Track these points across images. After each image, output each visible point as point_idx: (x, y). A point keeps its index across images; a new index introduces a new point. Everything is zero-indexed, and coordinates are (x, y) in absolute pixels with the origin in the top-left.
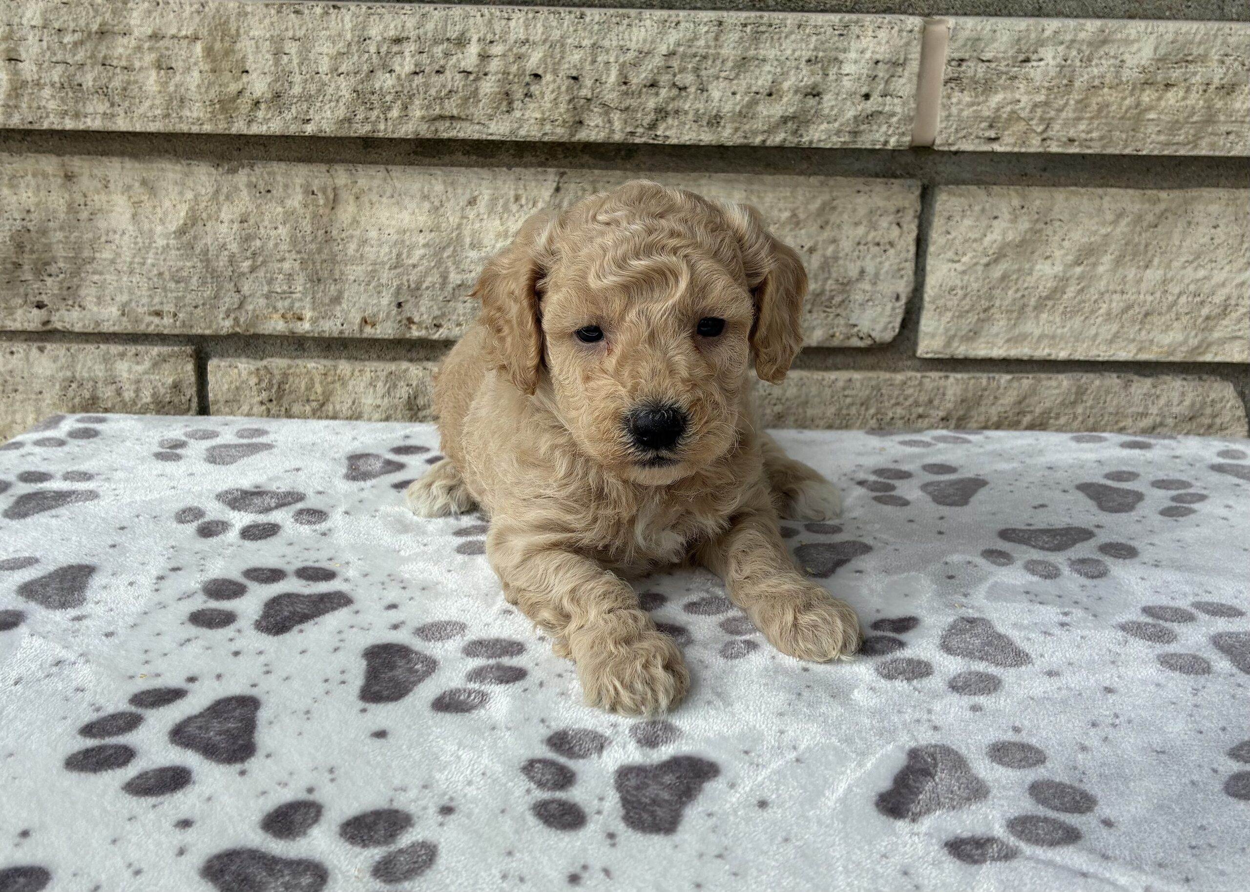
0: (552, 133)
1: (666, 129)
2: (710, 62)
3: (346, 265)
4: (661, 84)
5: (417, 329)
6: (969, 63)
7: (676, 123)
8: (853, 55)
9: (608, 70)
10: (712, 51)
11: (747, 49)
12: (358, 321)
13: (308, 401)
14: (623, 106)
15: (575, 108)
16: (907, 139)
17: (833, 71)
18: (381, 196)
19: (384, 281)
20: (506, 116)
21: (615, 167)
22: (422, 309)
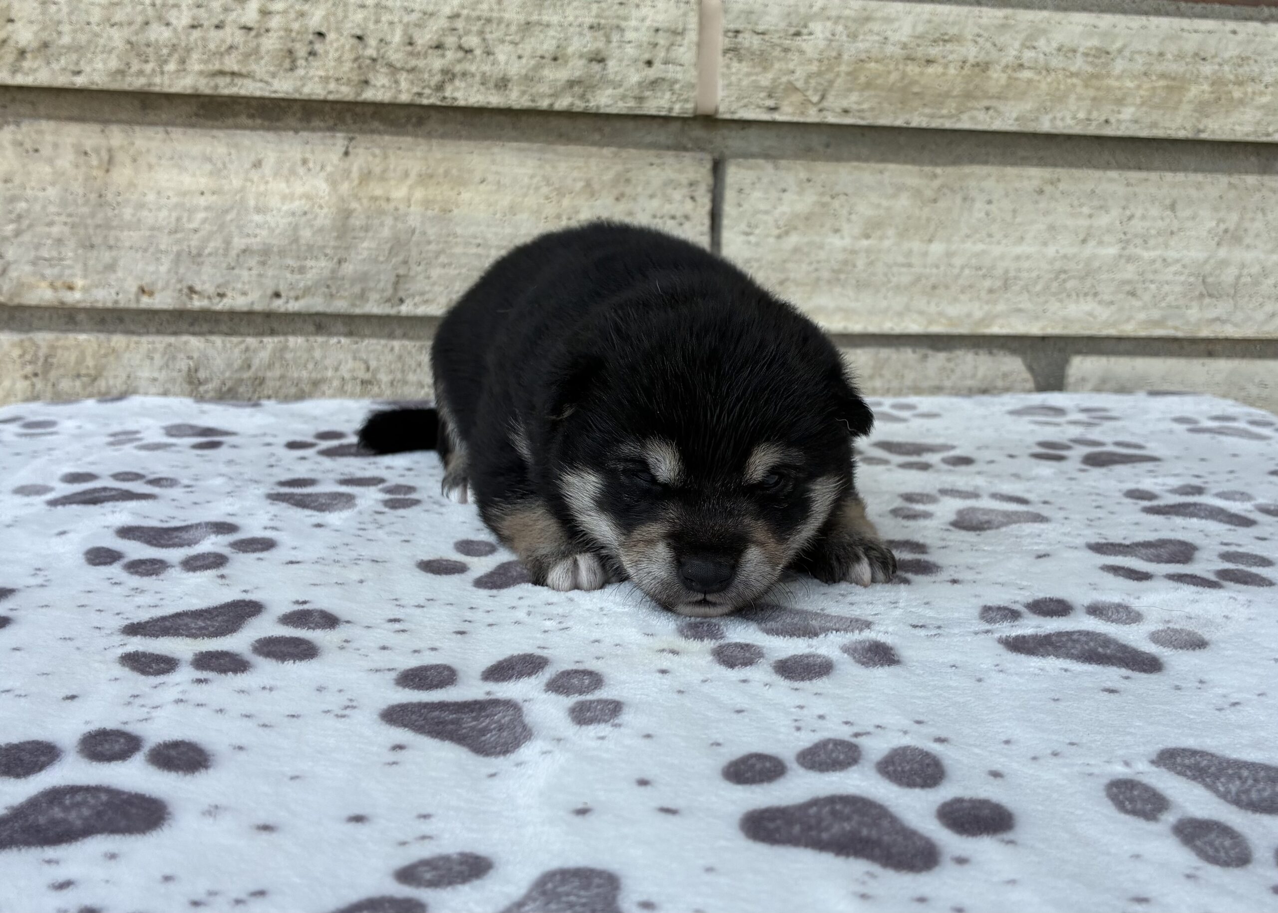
0: (338, 92)
1: (454, 90)
2: (495, 26)
3: (122, 231)
4: (447, 46)
5: (199, 300)
6: (747, 35)
7: (463, 85)
8: (633, 23)
9: (393, 31)
10: (495, 15)
11: (531, 14)
12: (134, 289)
13: (78, 376)
14: (409, 66)
15: (360, 67)
16: (690, 106)
17: (615, 37)
18: (160, 158)
19: (163, 247)
20: (290, 74)
21: (406, 134)
22: (205, 277)
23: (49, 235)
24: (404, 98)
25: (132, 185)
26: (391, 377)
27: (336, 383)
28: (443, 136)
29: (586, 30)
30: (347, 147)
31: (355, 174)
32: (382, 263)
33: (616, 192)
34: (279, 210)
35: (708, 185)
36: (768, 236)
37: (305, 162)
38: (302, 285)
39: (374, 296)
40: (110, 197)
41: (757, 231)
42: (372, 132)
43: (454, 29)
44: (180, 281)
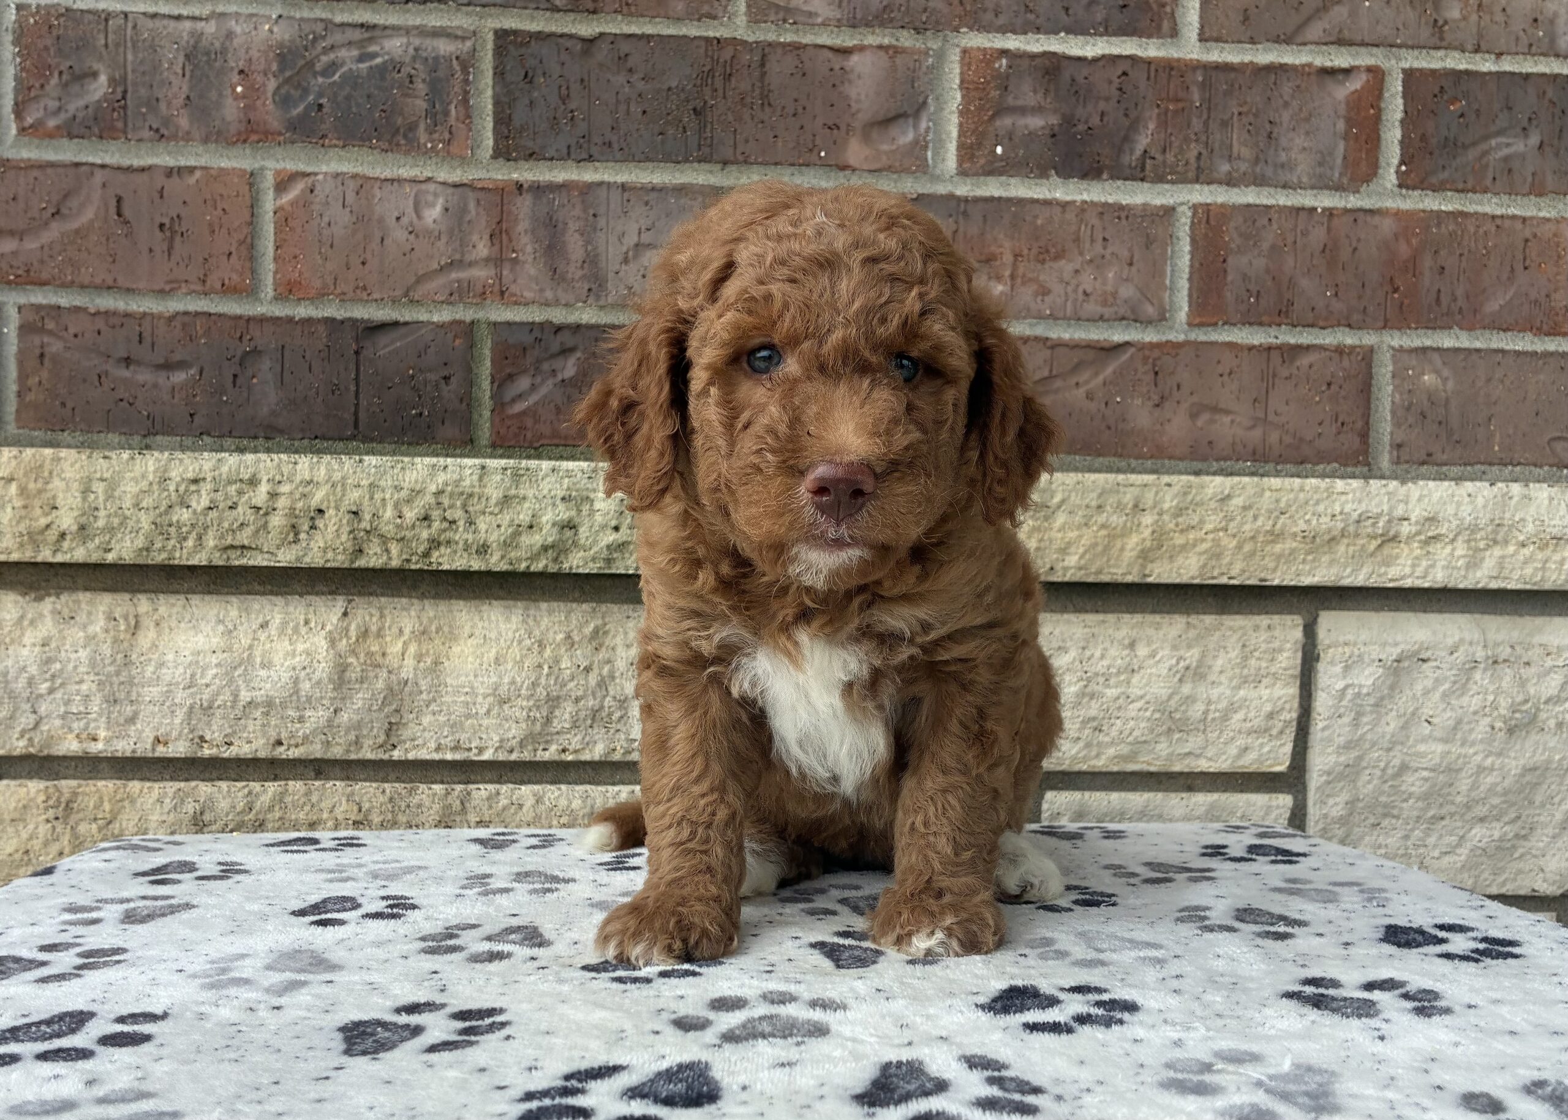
24: (395, 563)
25: (154, 646)
26: (381, 818)
27: (330, 824)
28: (437, 596)
29: (558, 502)
31: (353, 634)
34: (282, 665)
37: (307, 622)
38: (300, 734)
39: (368, 743)
40: (134, 656)
42: (371, 594)
43: (439, 504)
44: (192, 731)
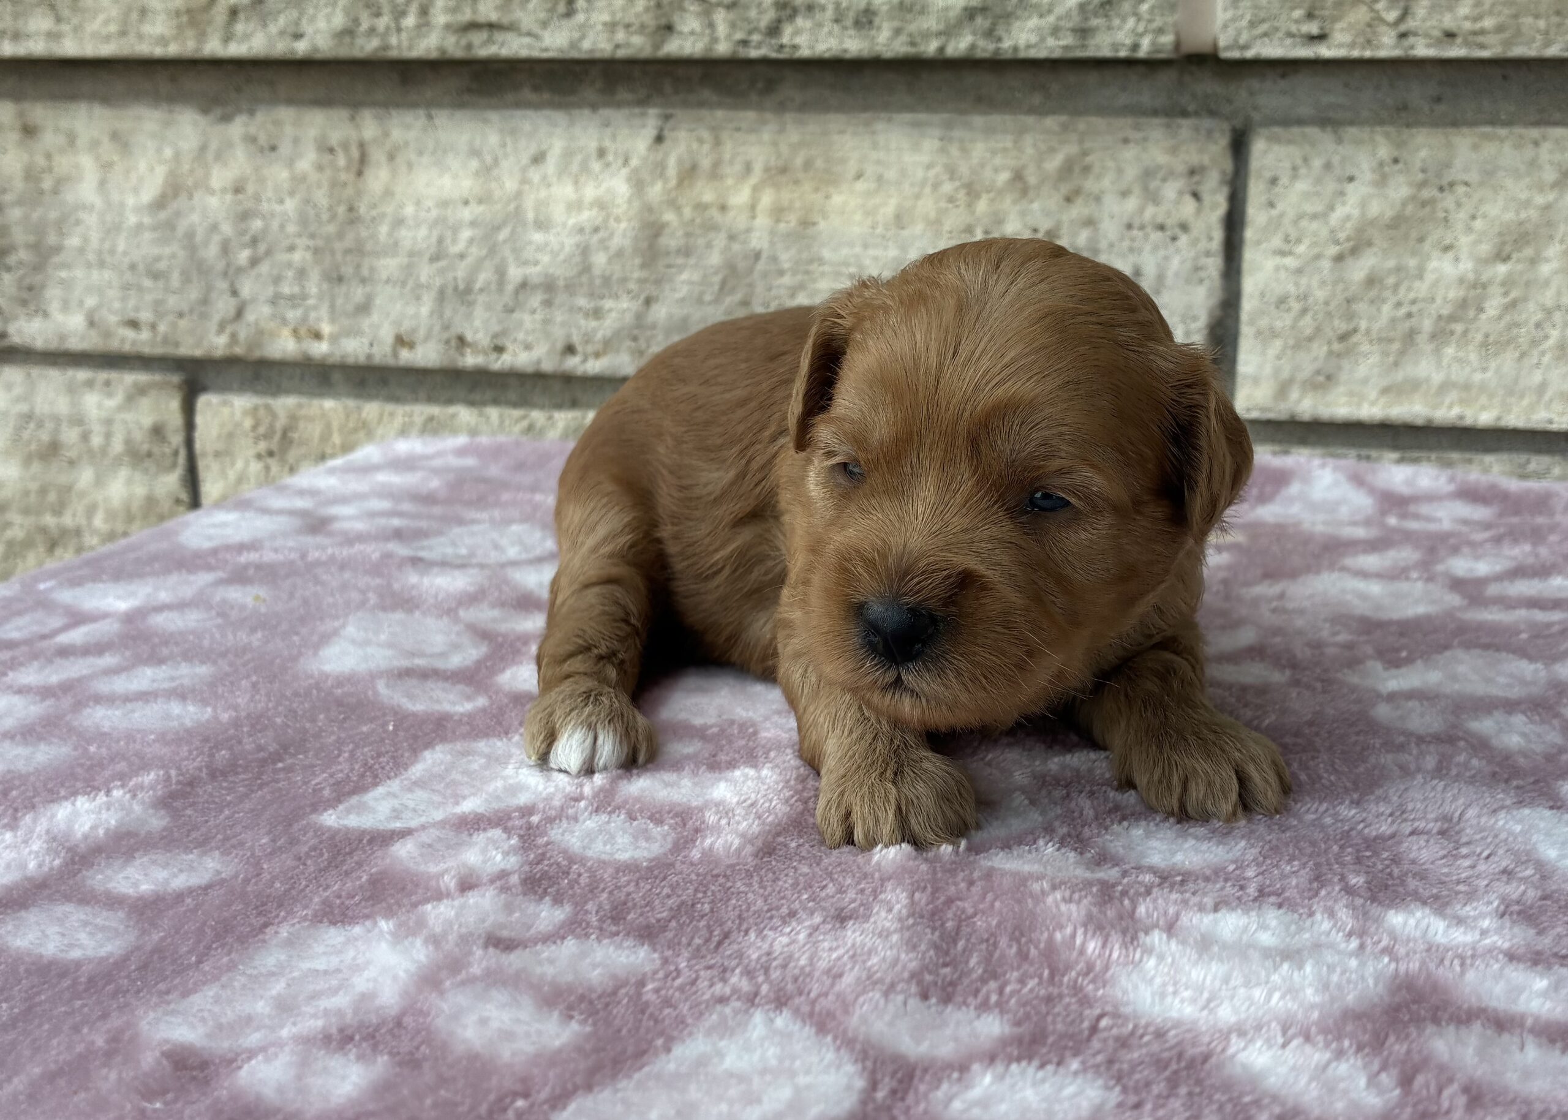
0: (628, 45)
1: (794, 34)
3: (377, 258)
5: (473, 354)
7: (809, 24)
12: (387, 340)
13: (323, 457)
15: (660, 6)
16: (1169, 40)
18: (420, 153)
19: (423, 279)
20: (565, 22)
21: (746, 106)
22: (477, 323)
23: (289, 265)
30: (661, 130)
32: (710, 303)
33: (1065, 188)
35: (1223, 173)
36: (1318, 257)
41: (1301, 249)
